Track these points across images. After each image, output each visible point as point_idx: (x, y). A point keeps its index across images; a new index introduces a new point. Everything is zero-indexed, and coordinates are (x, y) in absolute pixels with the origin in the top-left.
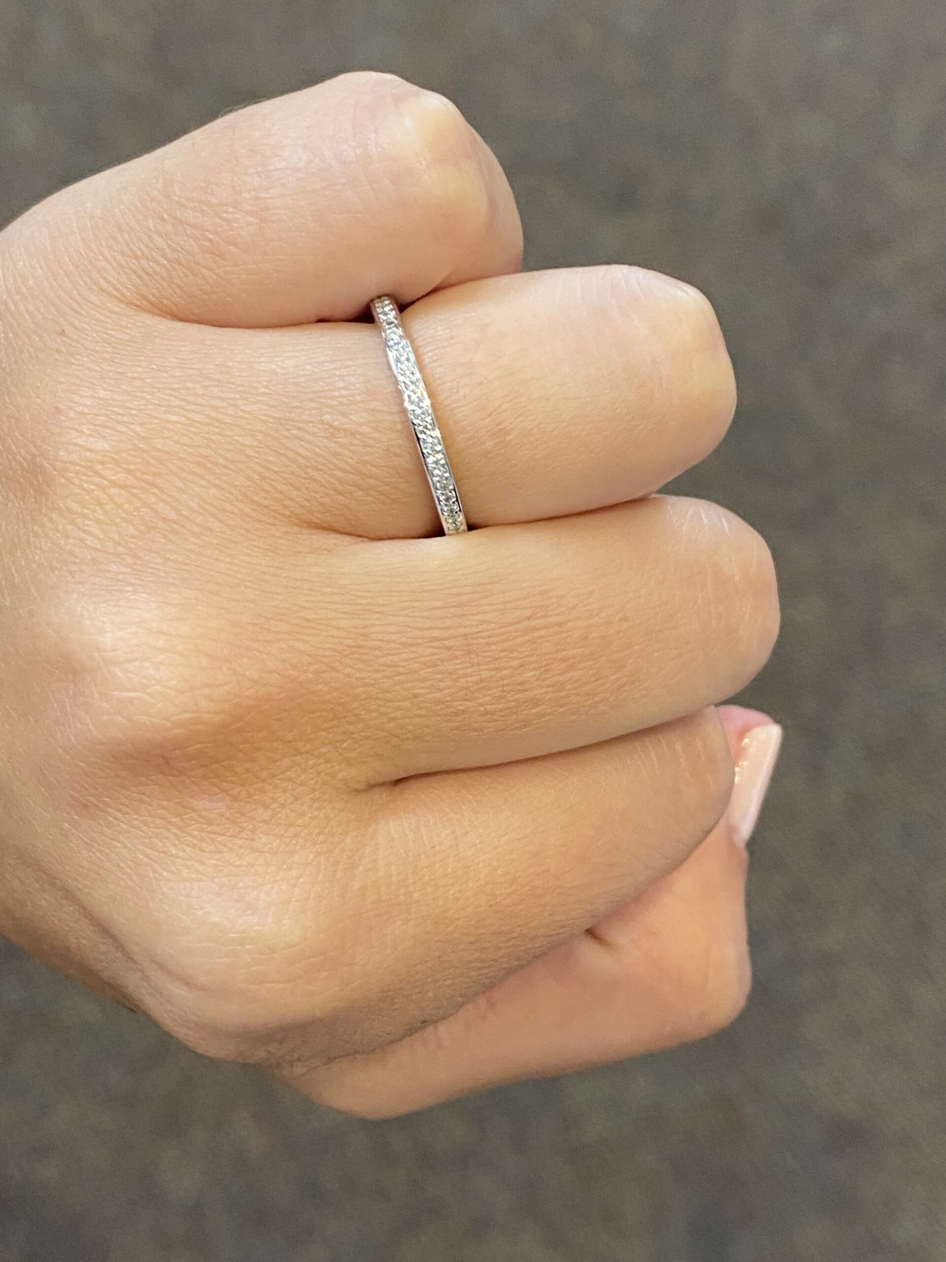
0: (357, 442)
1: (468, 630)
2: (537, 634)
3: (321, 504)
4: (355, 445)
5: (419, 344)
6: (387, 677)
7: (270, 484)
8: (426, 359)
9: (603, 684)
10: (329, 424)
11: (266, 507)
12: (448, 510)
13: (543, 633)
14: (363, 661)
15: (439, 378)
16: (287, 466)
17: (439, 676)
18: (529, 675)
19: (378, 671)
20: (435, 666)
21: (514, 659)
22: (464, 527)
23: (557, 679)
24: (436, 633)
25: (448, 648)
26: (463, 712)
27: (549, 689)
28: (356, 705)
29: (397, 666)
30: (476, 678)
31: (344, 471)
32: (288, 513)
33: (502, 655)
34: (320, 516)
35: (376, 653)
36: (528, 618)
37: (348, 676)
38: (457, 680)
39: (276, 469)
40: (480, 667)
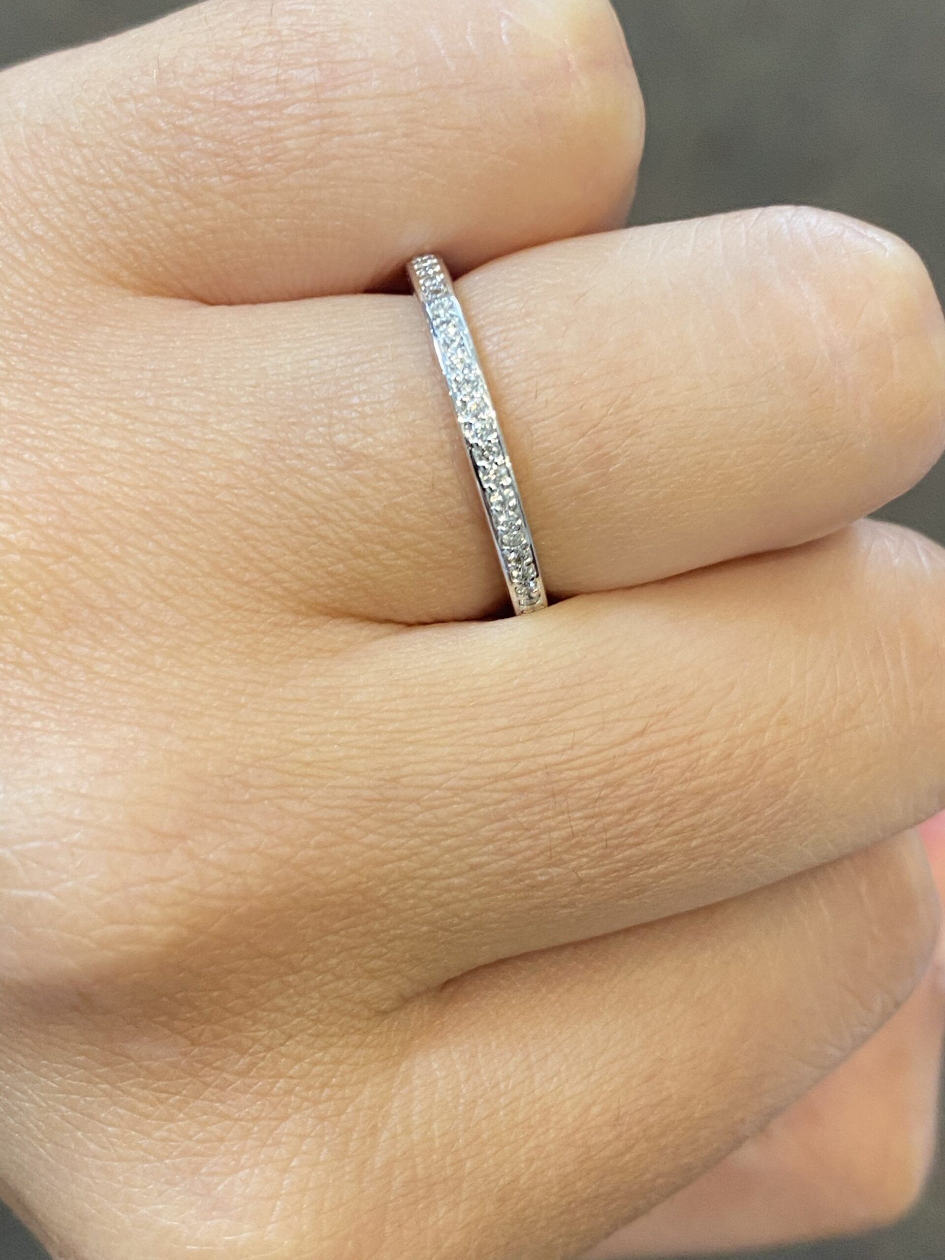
0: (385, 475)
1: (549, 759)
2: (653, 757)
3: (331, 574)
4: (383, 480)
5: (478, 324)
6: (430, 843)
7: (254, 548)
8: (490, 347)
9: (755, 822)
10: (344, 448)
11: (247, 583)
12: (518, 576)
13: (664, 754)
14: (392, 822)
15: (509, 375)
16: (280, 517)
17: (509, 834)
18: (645, 820)
19: (414, 835)
20: (503, 818)
21: (622, 798)
22: (543, 599)
23: (686, 822)
24: (502, 768)
25: (522, 790)
26: (547, 883)
27: (677, 838)
28: (384, 890)
29: (446, 825)
30: (563, 833)
31: (365, 520)
32: (279, 592)
33: (603, 793)
34: (329, 592)
35: (413, 807)
36: (642, 733)
37: (371, 846)
38: (535, 837)
39: (262, 520)
40: (571, 815)
